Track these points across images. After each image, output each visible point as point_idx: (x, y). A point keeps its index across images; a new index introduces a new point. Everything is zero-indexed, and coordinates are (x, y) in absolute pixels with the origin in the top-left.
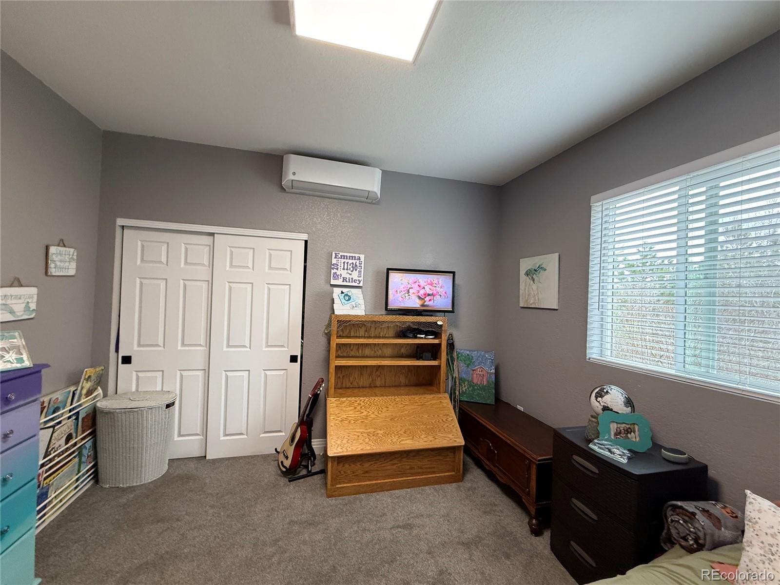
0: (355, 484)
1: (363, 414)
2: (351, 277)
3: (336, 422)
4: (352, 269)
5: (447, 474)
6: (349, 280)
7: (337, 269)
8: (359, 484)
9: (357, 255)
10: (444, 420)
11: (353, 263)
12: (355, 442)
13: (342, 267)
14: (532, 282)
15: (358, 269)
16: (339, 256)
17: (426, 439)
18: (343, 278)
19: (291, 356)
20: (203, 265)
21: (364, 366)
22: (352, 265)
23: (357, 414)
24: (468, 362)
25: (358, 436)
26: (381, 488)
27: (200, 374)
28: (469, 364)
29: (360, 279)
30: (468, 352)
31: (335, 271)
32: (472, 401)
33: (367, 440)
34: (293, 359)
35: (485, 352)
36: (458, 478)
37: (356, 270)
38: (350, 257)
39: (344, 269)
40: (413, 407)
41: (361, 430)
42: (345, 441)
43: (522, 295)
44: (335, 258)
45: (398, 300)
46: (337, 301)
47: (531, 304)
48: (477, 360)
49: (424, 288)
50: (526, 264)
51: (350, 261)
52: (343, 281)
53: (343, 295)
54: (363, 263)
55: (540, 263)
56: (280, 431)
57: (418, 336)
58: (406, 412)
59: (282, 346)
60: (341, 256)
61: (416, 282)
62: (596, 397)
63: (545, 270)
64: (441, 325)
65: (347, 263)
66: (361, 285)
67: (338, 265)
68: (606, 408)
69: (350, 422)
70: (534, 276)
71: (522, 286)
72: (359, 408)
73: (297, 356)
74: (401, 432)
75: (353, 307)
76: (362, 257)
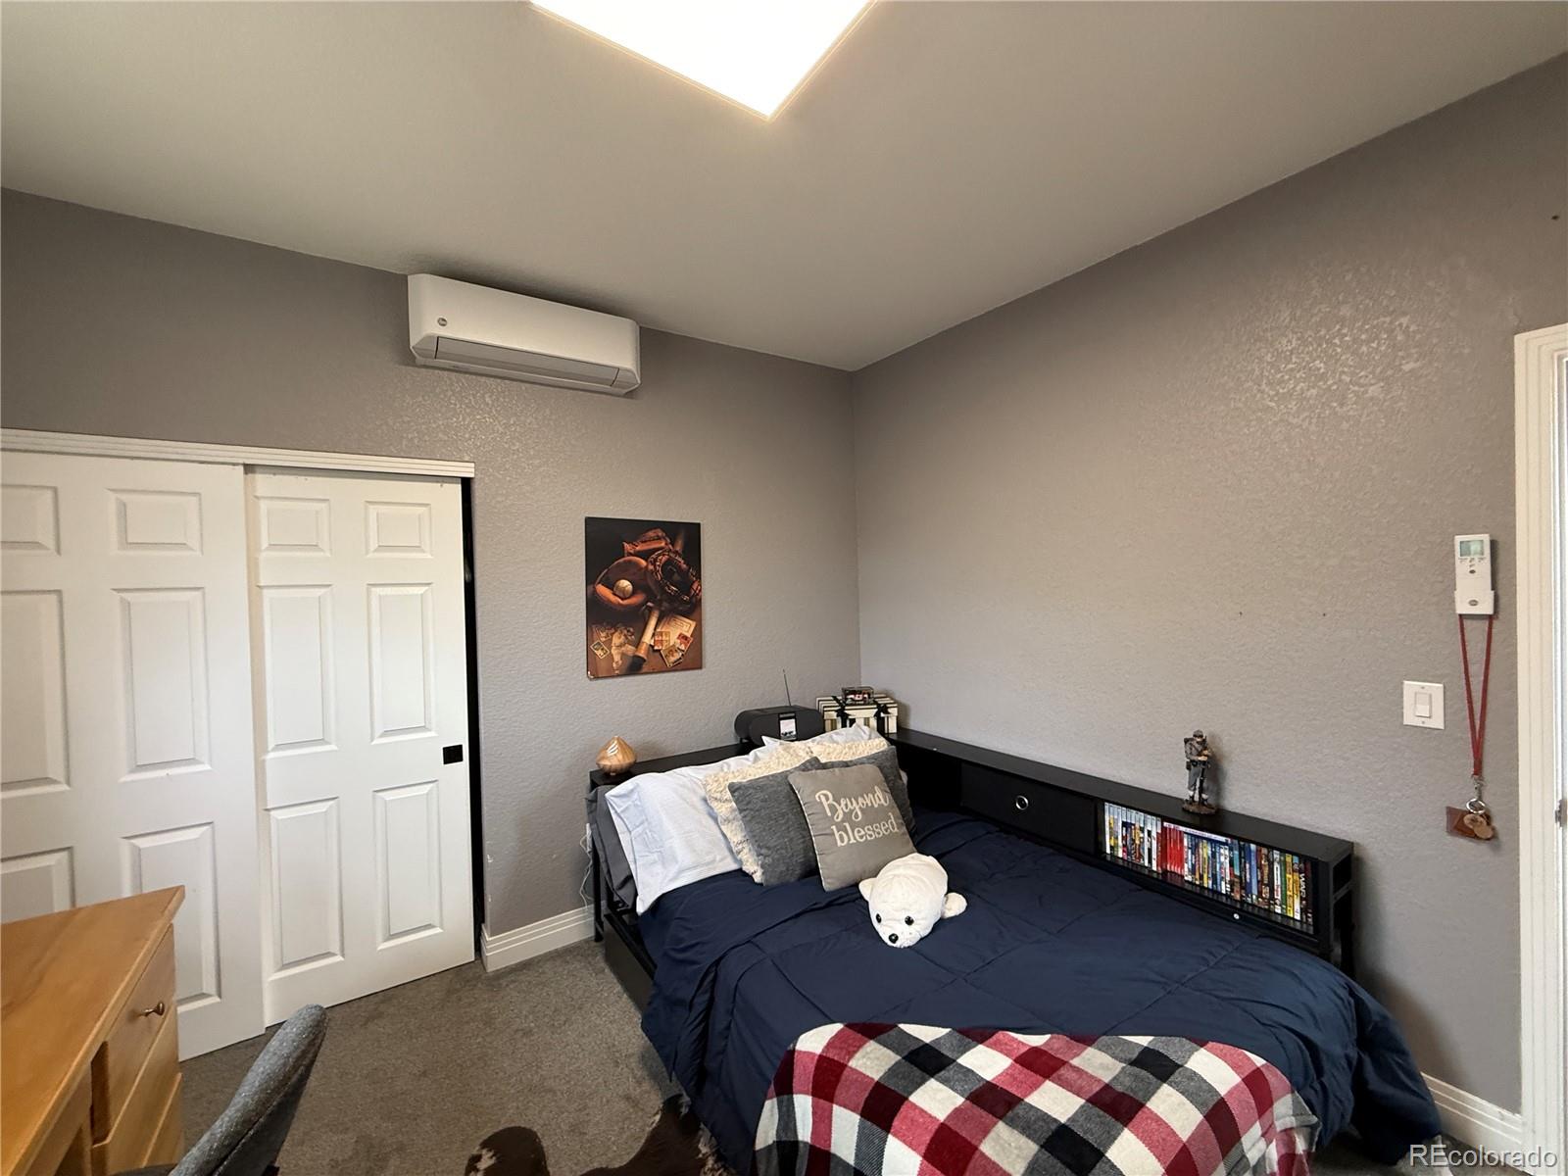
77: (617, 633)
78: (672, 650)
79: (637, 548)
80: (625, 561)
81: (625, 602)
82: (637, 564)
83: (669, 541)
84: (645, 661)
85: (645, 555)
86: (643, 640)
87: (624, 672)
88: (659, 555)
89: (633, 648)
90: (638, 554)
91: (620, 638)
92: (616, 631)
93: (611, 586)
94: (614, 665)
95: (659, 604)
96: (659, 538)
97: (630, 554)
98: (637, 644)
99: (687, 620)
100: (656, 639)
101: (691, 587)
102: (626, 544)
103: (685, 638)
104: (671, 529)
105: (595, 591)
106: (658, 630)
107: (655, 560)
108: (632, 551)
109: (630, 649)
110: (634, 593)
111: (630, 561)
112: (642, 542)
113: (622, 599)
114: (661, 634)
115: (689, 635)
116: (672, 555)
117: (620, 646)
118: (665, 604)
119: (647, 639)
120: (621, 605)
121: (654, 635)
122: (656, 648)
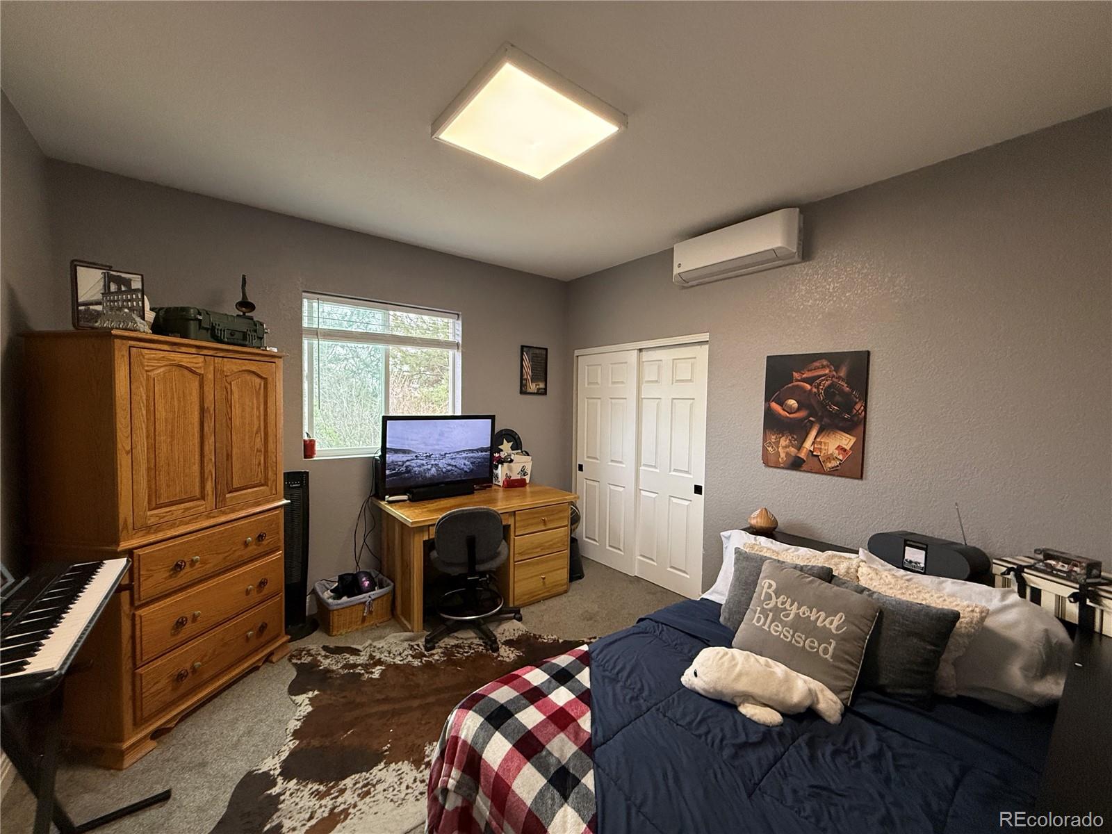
77: (784, 438)
78: (830, 458)
79: (804, 376)
80: (793, 386)
81: (792, 416)
82: (802, 388)
83: (833, 368)
84: (804, 461)
85: (810, 381)
86: (804, 446)
87: (787, 466)
88: (823, 380)
89: (797, 451)
90: (803, 380)
91: (786, 441)
92: (783, 436)
93: (781, 404)
94: (780, 460)
95: (820, 420)
96: (823, 367)
97: (797, 381)
98: (799, 448)
99: (848, 436)
100: (816, 446)
101: (853, 407)
102: (794, 373)
103: (845, 450)
104: (835, 359)
105: (770, 406)
106: (818, 440)
107: (819, 384)
108: (799, 378)
109: (793, 451)
110: (798, 410)
111: (798, 385)
112: (808, 371)
113: (790, 413)
114: (821, 443)
115: (848, 448)
116: (835, 380)
117: (786, 447)
118: (826, 420)
119: (808, 445)
120: (791, 418)
121: (813, 443)
122: (815, 453)
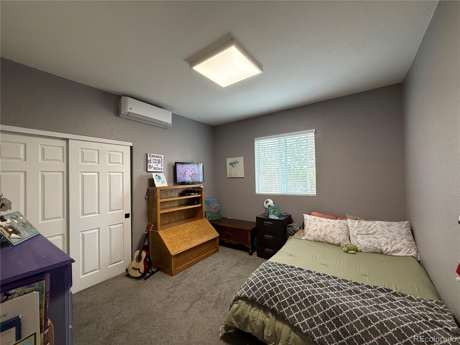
0: (183, 266)
1: (178, 234)
2: (157, 167)
3: (168, 240)
4: (158, 163)
5: (214, 250)
6: (157, 168)
7: (151, 163)
8: (184, 265)
9: (160, 155)
10: (209, 228)
11: (158, 160)
12: (181, 246)
13: (153, 162)
14: (233, 168)
15: (161, 163)
16: (151, 156)
17: (206, 237)
18: (154, 167)
19: (125, 214)
20: (58, 160)
21: (173, 212)
22: (158, 161)
23: (175, 235)
24: (208, 204)
25: (181, 244)
26: (193, 264)
27: (60, 238)
28: (209, 204)
29: (162, 168)
30: (207, 199)
31: (150, 164)
32: (213, 220)
33: (185, 244)
34: (127, 216)
35: (214, 198)
36: (217, 251)
37: (160, 163)
38: (156, 156)
39: (154, 163)
40: (196, 226)
41: (181, 241)
42: (176, 247)
43: (228, 173)
44: (150, 157)
45: (181, 178)
46: (155, 180)
47: (233, 176)
48: (212, 202)
49: (191, 171)
50: (229, 161)
51: (157, 159)
52: (154, 169)
53: (157, 176)
54: (163, 160)
55: (236, 160)
56: (121, 261)
57: (191, 194)
58: (194, 229)
59: (120, 209)
60: (152, 156)
61: (188, 169)
62: (266, 203)
63: (238, 163)
64: (202, 188)
65: (156, 159)
66: (162, 171)
67: (151, 161)
68: (269, 206)
69: (174, 239)
70: (234, 165)
71: (228, 169)
72: (174, 232)
73: (129, 214)
74: (197, 237)
75: (162, 183)
76: (162, 156)
